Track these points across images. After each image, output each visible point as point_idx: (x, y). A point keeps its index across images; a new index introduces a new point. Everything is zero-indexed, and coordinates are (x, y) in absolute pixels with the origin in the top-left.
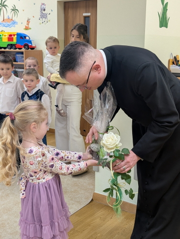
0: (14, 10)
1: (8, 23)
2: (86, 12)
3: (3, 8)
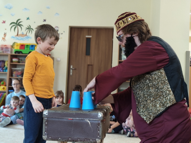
0: (29, 28)
1: (22, 38)
2: (88, 35)
3: (19, 26)
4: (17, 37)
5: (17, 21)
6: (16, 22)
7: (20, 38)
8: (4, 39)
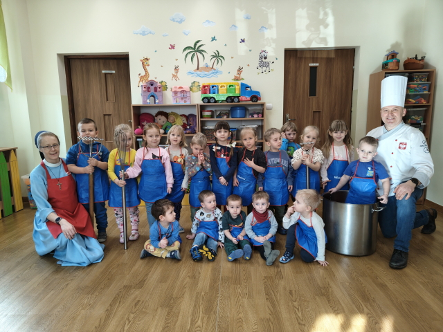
0: (217, 56)
1: (206, 73)
3: (198, 53)
4: (198, 72)
5: (195, 45)
6: (193, 46)
7: (202, 73)
8: (175, 76)
